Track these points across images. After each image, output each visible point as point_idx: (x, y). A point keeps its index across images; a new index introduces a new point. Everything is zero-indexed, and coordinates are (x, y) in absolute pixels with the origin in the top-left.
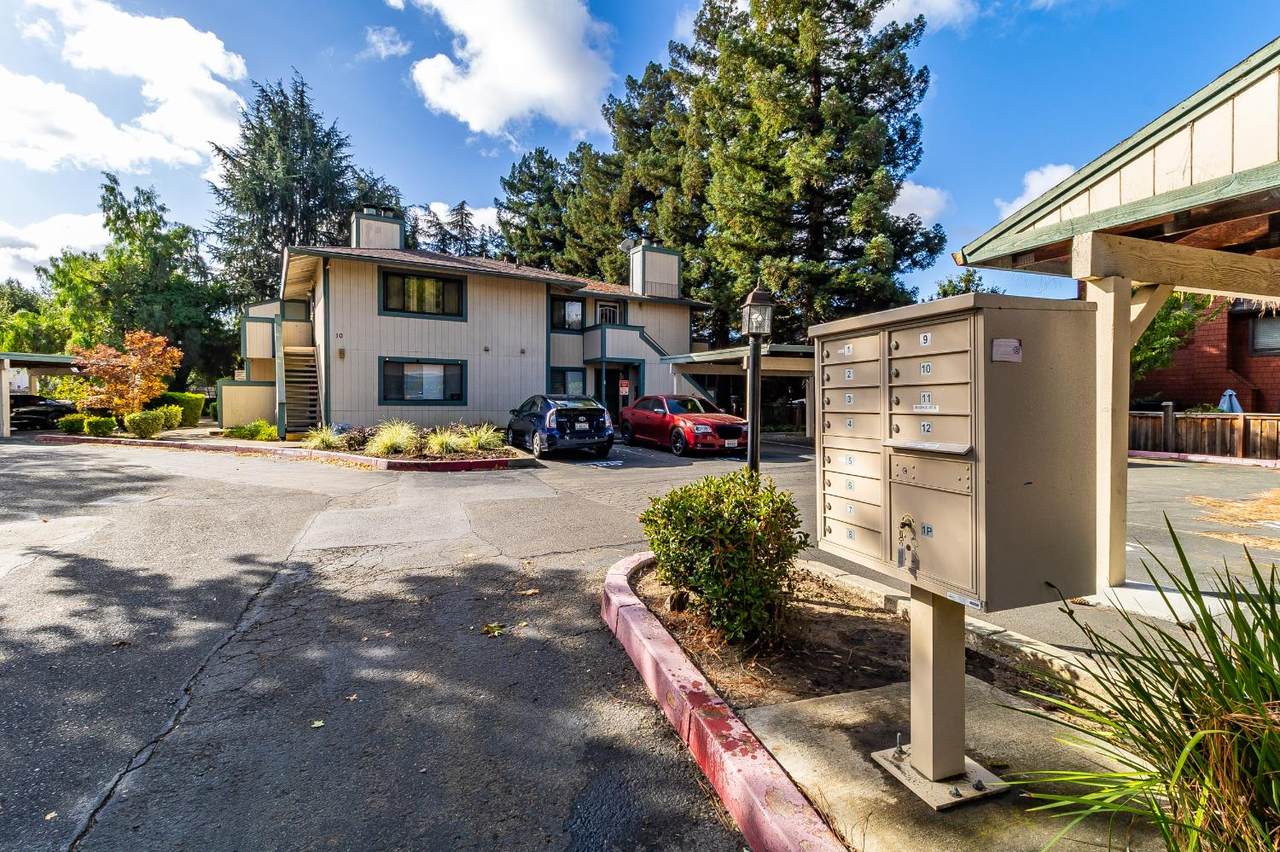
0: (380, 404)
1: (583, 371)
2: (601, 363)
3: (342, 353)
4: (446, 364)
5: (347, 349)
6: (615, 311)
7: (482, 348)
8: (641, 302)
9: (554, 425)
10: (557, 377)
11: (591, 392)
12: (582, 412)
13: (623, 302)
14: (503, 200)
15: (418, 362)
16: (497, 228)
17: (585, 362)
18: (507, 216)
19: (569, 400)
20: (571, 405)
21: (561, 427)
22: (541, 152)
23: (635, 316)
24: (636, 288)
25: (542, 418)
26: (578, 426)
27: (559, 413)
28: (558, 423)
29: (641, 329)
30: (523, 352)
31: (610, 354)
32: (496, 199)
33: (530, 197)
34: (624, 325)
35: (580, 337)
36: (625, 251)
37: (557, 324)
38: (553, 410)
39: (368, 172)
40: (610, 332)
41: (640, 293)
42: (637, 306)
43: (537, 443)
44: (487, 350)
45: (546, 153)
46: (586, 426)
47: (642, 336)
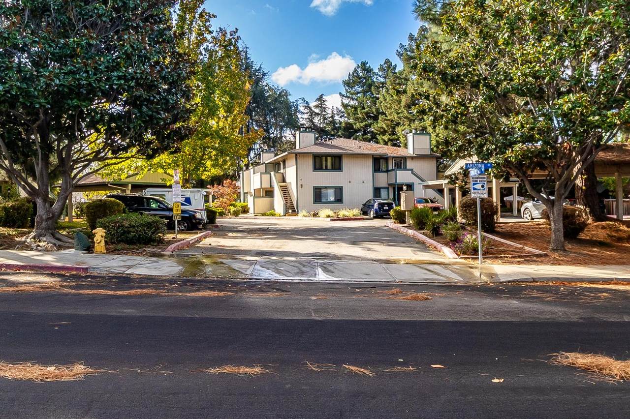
0: (314, 203)
1: (388, 188)
2: (395, 185)
3: (302, 186)
4: (335, 188)
5: (303, 184)
6: (401, 163)
7: (348, 181)
8: (412, 158)
9: (377, 208)
10: (377, 191)
11: (391, 196)
12: (386, 204)
13: (405, 158)
14: (344, 93)
15: (326, 188)
16: (340, 108)
17: (389, 185)
18: (346, 101)
19: (382, 200)
20: (382, 201)
21: (379, 208)
22: (364, 64)
23: (410, 164)
24: (410, 151)
25: (373, 206)
26: (385, 208)
27: (379, 204)
28: (379, 207)
29: (412, 170)
30: (363, 182)
31: (398, 181)
32: (340, 93)
33: (358, 88)
34: (405, 169)
35: (386, 174)
36: (405, 134)
37: (377, 169)
38: (377, 203)
39: (276, 87)
40: (398, 172)
41: (412, 153)
42: (411, 160)
43: (372, 214)
44: (350, 182)
45: (367, 63)
46: (387, 208)
47: (412, 173)
